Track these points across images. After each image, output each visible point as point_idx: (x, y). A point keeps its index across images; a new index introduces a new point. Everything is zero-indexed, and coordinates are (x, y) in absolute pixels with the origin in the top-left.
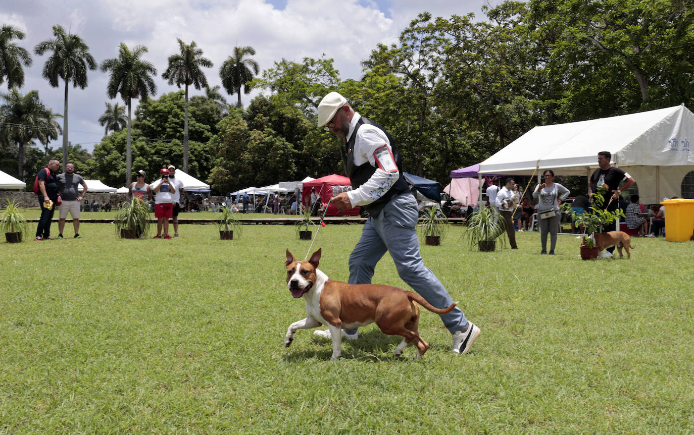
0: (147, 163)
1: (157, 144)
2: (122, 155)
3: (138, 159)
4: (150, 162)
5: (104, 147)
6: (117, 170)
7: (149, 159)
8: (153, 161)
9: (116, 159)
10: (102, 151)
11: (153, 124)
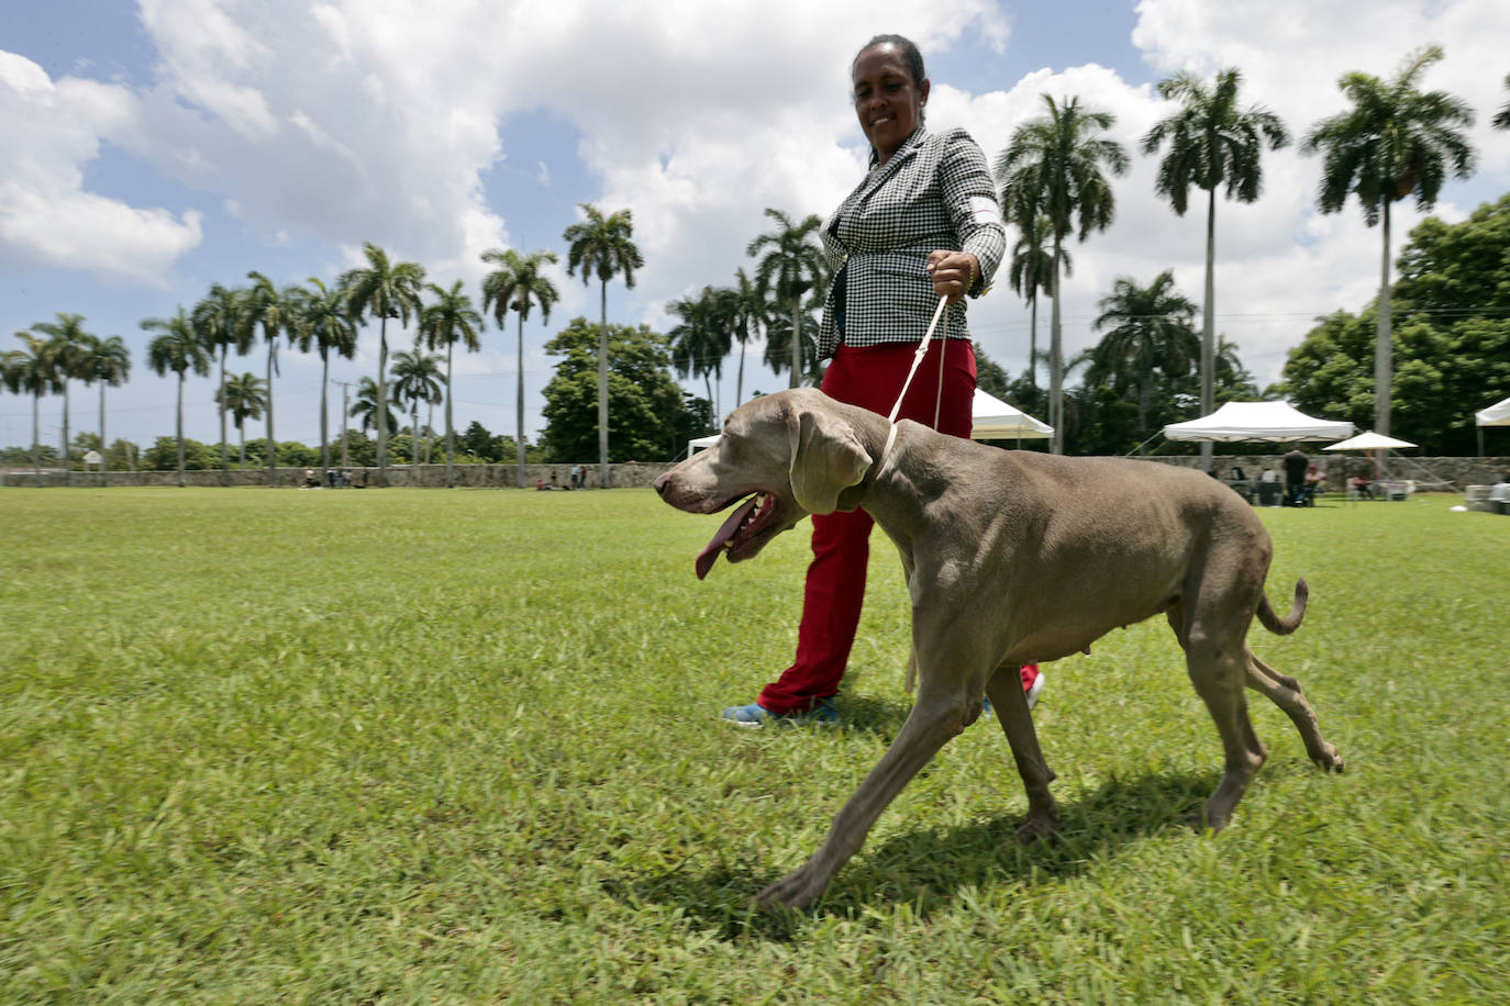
0: (1437, 374)
1: (1466, 325)
2: (1360, 363)
3: (1408, 366)
4: (1446, 371)
5: (1310, 351)
6: (1346, 399)
7: (1444, 364)
8: (1455, 369)
9: (1341, 373)
10: (1306, 360)
11: (1452, 276)
